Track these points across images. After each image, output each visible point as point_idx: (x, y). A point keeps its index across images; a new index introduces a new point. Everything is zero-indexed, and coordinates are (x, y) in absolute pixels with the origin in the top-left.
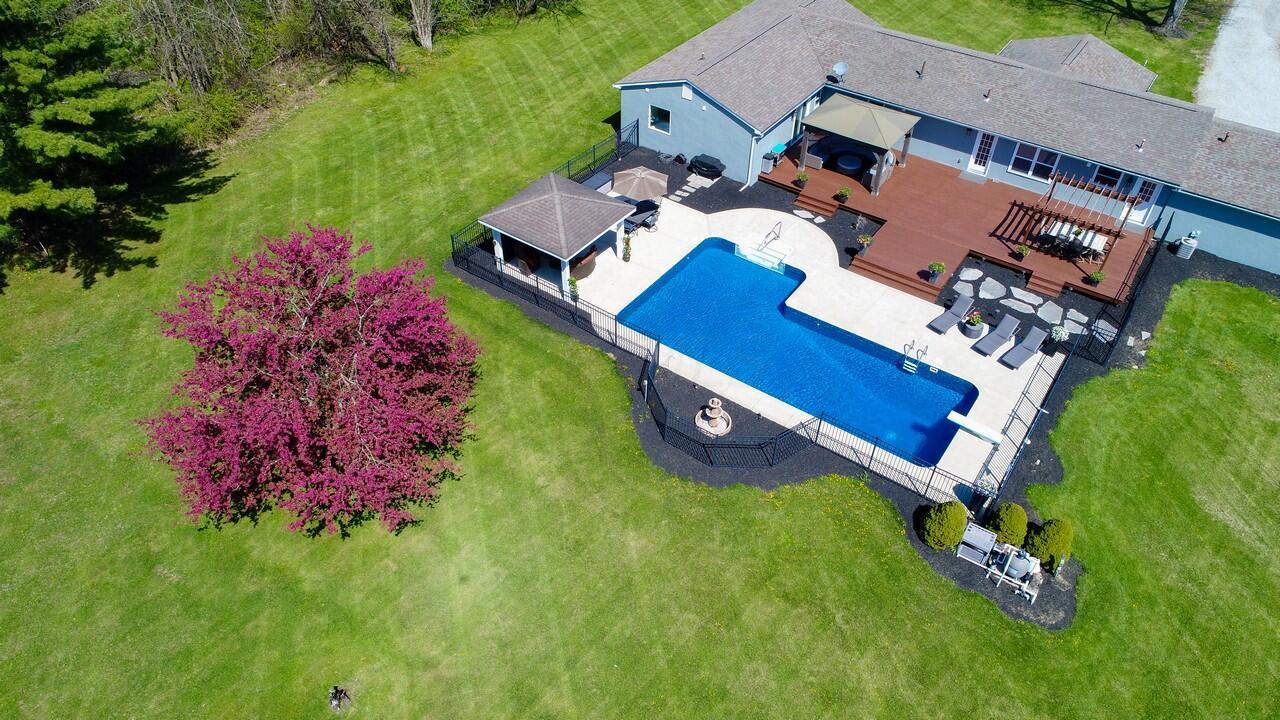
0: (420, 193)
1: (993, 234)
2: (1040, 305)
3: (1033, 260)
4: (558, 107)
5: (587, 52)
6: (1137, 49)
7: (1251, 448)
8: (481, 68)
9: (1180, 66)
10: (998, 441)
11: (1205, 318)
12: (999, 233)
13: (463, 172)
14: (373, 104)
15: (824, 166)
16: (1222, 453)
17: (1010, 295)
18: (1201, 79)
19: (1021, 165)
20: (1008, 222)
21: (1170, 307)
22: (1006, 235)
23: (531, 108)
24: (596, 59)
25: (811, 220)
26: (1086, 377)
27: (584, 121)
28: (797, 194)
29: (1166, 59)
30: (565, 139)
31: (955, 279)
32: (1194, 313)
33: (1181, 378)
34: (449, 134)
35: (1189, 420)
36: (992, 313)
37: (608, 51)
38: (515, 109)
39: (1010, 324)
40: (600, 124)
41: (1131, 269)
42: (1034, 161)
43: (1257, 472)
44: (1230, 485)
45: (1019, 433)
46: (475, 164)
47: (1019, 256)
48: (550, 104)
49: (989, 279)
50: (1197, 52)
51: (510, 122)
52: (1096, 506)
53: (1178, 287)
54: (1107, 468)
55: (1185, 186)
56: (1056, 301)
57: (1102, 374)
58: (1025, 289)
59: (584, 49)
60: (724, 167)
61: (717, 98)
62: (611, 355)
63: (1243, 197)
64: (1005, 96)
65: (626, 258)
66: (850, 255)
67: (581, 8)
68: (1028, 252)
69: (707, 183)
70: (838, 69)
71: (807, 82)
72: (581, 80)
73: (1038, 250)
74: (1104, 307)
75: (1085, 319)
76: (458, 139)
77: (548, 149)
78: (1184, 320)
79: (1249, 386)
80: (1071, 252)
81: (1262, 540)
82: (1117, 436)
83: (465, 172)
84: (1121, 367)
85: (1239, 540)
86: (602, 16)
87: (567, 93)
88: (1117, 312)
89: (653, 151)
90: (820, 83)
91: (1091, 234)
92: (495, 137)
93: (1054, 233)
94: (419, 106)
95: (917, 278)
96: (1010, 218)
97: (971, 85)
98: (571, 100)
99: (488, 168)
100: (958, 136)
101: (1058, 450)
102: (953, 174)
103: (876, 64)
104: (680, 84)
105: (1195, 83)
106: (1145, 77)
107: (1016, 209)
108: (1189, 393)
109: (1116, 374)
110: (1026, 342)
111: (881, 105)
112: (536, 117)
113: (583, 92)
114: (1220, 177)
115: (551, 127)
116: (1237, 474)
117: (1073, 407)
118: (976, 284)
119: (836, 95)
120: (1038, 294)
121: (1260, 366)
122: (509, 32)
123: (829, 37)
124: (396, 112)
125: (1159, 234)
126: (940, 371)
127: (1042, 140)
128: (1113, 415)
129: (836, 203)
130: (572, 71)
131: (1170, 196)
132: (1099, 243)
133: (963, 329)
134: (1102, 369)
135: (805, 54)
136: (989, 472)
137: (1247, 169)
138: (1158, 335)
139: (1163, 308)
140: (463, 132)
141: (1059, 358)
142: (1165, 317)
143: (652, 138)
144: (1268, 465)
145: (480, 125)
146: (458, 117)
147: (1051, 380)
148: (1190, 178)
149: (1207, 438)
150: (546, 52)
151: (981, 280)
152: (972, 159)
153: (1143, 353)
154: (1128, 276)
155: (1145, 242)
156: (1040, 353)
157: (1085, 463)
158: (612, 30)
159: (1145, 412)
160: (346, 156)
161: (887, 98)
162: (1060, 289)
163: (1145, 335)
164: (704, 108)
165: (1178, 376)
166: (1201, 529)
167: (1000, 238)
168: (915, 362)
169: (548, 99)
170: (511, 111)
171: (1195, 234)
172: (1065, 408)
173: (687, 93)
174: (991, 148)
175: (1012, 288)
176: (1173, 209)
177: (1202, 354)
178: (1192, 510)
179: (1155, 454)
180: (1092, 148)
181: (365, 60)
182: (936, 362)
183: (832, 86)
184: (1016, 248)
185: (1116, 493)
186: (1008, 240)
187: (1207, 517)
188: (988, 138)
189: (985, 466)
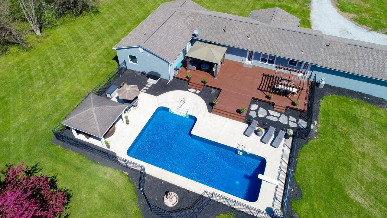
0: (40, 105)
1: (259, 89)
2: (280, 117)
3: (275, 98)
4: (94, 56)
5: (103, 29)
6: (289, 5)
7: (359, 165)
8: (62, 41)
9: (303, 10)
10: (278, 184)
11: (333, 111)
12: (261, 88)
13: (57, 91)
14: (18, 64)
15: (196, 69)
16: (350, 170)
17: (269, 114)
18: (311, 15)
19: (264, 60)
20: (263, 83)
21: (321, 109)
22: (263, 89)
23: (84, 57)
24: (107, 32)
25: (195, 93)
26: (301, 146)
27: (105, 60)
28: (189, 82)
29: (299, 8)
30: (98, 70)
31: (249, 110)
32: (329, 110)
33: (331, 139)
34: (51, 74)
35: (337, 157)
36: (265, 123)
37: (111, 28)
38: (77, 58)
39: (272, 129)
40: (111, 61)
41: (306, 97)
42: (268, 59)
43: (363, 175)
44: (356, 184)
45: (283, 177)
46: (62, 86)
48: (91, 54)
49: (261, 108)
50: (307, 4)
51: (75, 65)
52: (316, 206)
53: (321, 100)
54: (316, 186)
55: (319, 64)
56: (285, 114)
57: (306, 143)
58: (273, 110)
59: (102, 28)
60: (160, 75)
61: (153, 51)
62: (126, 173)
63: (338, 66)
64: (255, 36)
65: (127, 123)
66: (211, 106)
67: (99, 10)
68: (272, 96)
69: (155, 82)
70: (196, 32)
71: (185, 38)
72: (102, 42)
73: (275, 93)
74: (300, 114)
75: (295, 120)
76: (54, 76)
77: (91, 75)
78: (326, 113)
79: (352, 138)
80: (286, 93)
81: (371, 207)
82: (316, 171)
83: (58, 91)
84: (311, 139)
85: (365, 209)
86: (108, 12)
87: (97, 48)
88: (305, 115)
89: (133, 70)
90: (190, 37)
91: (291, 88)
92: (70, 73)
93: (279, 88)
94: (38, 62)
95: (236, 113)
96: (263, 81)
97: (242, 33)
98: (99, 51)
99: (68, 88)
100: (242, 52)
101: (298, 182)
102: (241, 65)
103: (209, 28)
104: (138, 47)
105: (309, 17)
106: (297, 21)
107: (264, 76)
108: (335, 145)
109: (310, 142)
110: (278, 136)
111: (212, 44)
112: (86, 61)
113: (103, 47)
114: (329, 59)
115: (91, 65)
116: (357, 179)
117: (299, 160)
118: (257, 111)
119: (197, 42)
120: (278, 112)
121: (353, 129)
122: (72, 23)
123: (191, 18)
124: (28, 66)
125: (312, 79)
127: (270, 52)
128: (313, 161)
129: (203, 84)
130: (98, 38)
131: (314, 68)
132: (295, 90)
133: (256, 132)
134: (305, 141)
135: (183, 26)
136: (276, 199)
137: (337, 55)
138: (319, 122)
139: (319, 110)
140: (56, 72)
141: (291, 139)
142: (320, 114)
143: (131, 65)
144: (365, 172)
145: (63, 68)
146: (54, 65)
147: (290, 150)
148: (320, 61)
149: (345, 165)
150: (87, 31)
151: (258, 109)
152: (247, 59)
153: (316, 131)
154: (306, 99)
155: (308, 84)
156: (284, 138)
157: (308, 186)
158: (112, 18)
159: (322, 157)
160: (6, 91)
161: (215, 41)
162: (285, 109)
163: (316, 123)
164: (149, 55)
165: (329, 139)
166: (352, 207)
167: (261, 90)
168: (242, 151)
169: (90, 52)
170: (76, 60)
171: (324, 79)
172: (297, 162)
173: (141, 50)
174: (252, 55)
175: (269, 110)
176: (315, 72)
177: (335, 127)
178: (346, 198)
179: (330, 176)
180: (287, 53)
181: (13, 43)
182: (249, 151)
183: (195, 38)
184: (268, 94)
185: (321, 198)
186: (264, 91)
187: (352, 200)
188: (251, 53)
189: (275, 196)
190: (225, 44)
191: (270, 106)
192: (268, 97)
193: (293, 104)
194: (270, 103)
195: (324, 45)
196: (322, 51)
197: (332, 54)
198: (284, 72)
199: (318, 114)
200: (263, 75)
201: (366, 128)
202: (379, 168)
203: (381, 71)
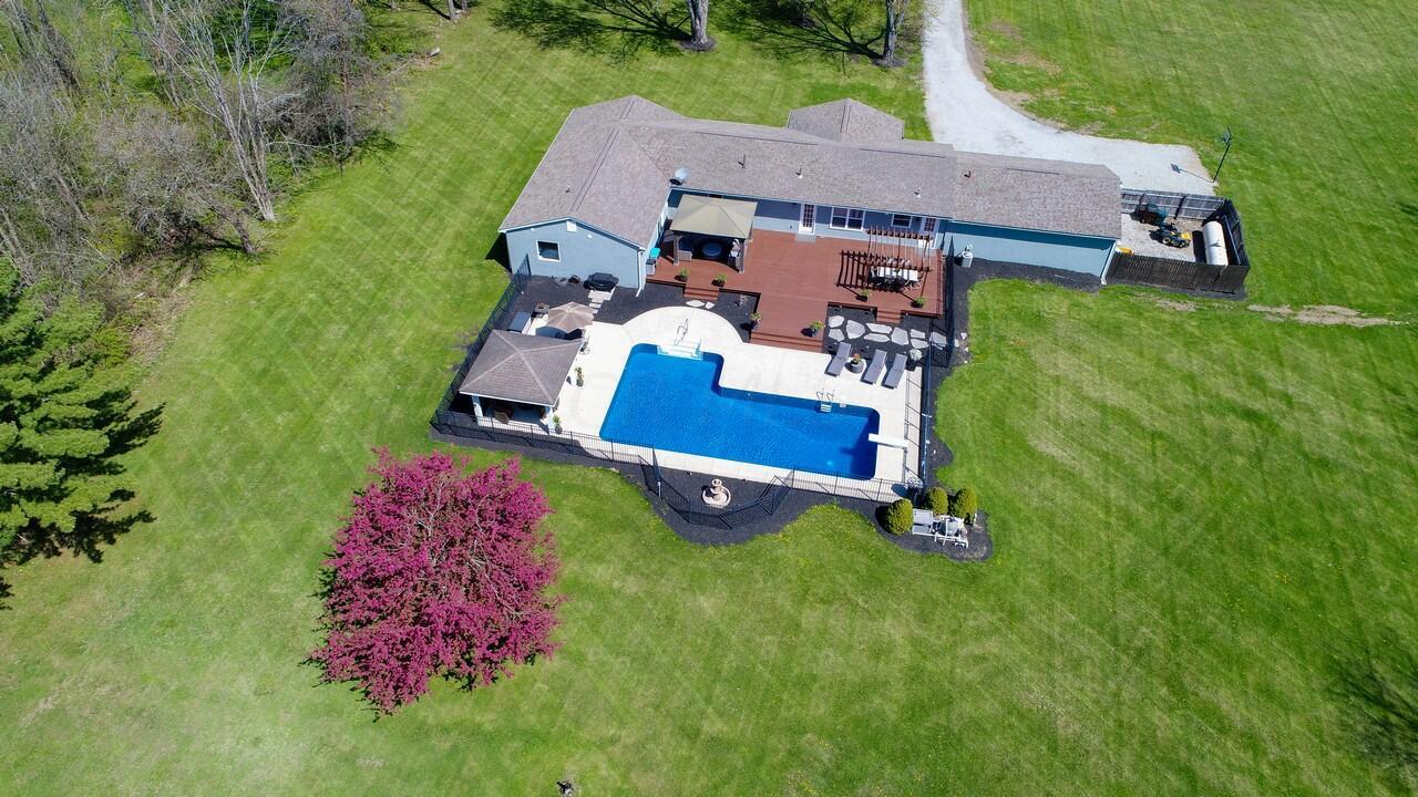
0: (362, 374)
1: (838, 284)
2: (891, 333)
3: (875, 298)
4: (437, 256)
5: (429, 188)
6: (873, 84)
7: (1050, 398)
8: (336, 229)
9: (908, 94)
10: (904, 446)
11: (995, 311)
12: (842, 282)
13: (389, 342)
14: (253, 293)
15: (693, 257)
16: (1035, 408)
17: (868, 331)
18: (926, 103)
19: (839, 222)
20: (844, 271)
21: (971, 309)
22: (848, 283)
23: (413, 261)
24: (442, 193)
25: (703, 308)
26: (939, 380)
27: (468, 262)
28: (684, 288)
29: (896, 90)
30: (463, 285)
31: (828, 329)
32: (987, 309)
33: (996, 361)
34: (351, 307)
35: (1010, 390)
36: (864, 349)
37: (447, 183)
38: (397, 265)
39: (881, 355)
40: (485, 262)
41: (939, 287)
42: (848, 218)
43: (1058, 414)
44: (1047, 427)
45: (915, 434)
46: (395, 331)
47: (864, 298)
48: (428, 253)
49: (849, 321)
50: (914, 78)
51: (401, 280)
52: (979, 470)
53: (970, 291)
54: (975, 441)
55: (955, 217)
56: (899, 327)
57: (949, 374)
58: (876, 323)
59: (424, 186)
60: (617, 280)
61: (600, 226)
62: (614, 469)
63: (993, 217)
64: (812, 171)
65: (580, 383)
66: (747, 330)
67: (394, 139)
68: (870, 293)
69: (607, 296)
70: (680, 175)
72: (441, 220)
73: (874, 289)
74: (930, 323)
75: (923, 335)
76: (364, 310)
77: (451, 299)
78: (982, 316)
79: (1036, 354)
80: (897, 285)
81: (1074, 459)
82: (973, 417)
83: (391, 342)
84: (958, 365)
85: (1063, 464)
86: (419, 143)
87: (437, 237)
88: (941, 323)
89: (546, 277)
90: (667, 189)
91: (906, 271)
92: (397, 299)
93: (882, 275)
94: (301, 284)
95: (803, 336)
96: (845, 266)
97: (784, 166)
98: (445, 244)
99: (410, 333)
100: (787, 210)
101: (943, 439)
102: (790, 238)
103: (705, 161)
104: (564, 221)
105: (924, 108)
106: (897, 126)
107: (845, 257)
108: (1004, 371)
109: (957, 371)
110: (895, 366)
111: (720, 197)
112: (423, 269)
113: (450, 231)
114: (975, 205)
115: (442, 276)
116: (1048, 420)
117: (940, 404)
118: (843, 328)
119: (685, 197)
120: (886, 324)
121: (1038, 337)
122: (338, 181)
123: (659, 144)
124: (281, 296)
125: (946, 252)
126: (847, 406)
127: (850, 202)
128: (966, 403)
129: (717, 288)
130: (427, 213)
131: (947, 226)
132: (914, 276)
133: (850, 367)
134: (948, 370)
135: (645, 164)
136: (908, 470)
137: (989, 195)
138: (971, 333)
139: (967, 311)
140: (363, 302)
141: (919, 370)
142: (971, 318)
143: (542, 266)
144: (1062, 407)
145: (375, 291)
146: (348, 287)
147: (920, 390)
148: (956, 210)
149: (1024, 401)
150: (389, 196)
151: (845, 323)
152: (801, 224)
153: (967, 349)
154: (939, 292)
155: (939, 261)
156: (906, 371)
157: (962, 442)
158: (437, 158)
159: (983, 394)
160: (263, 357)
161: (725, 190)
162: (899, 316)
163: (964, 335)
164: (590, 236)
165: (993, 360)
166: (1040, 463)
167: (844, 286)
168: (829, 403)
169: (422, 247)
170: (396, 268)
171: (971, 248)
172: (936, 407)
173: (572, 227)
174: (811, 214)
175: (867, 324)
176: (951, 234)
177: (1002, 338)
178: (1031, 452)
179: (999, 423)
180: (887, 201)
181: (211, 248)
182: (843, 400)
183: (679, 188)
184: (859, 291)
185: (986, 457)
186: (851, 286)
187: (1041, 453)
188: (809, 208)
189: (904, 466)
190: (750, 194)
191: (867, 314)
192: (859, 298)
193: (915, 304)
194: (866, 309)
195: (959, 175)
196: (958, 188)
197: (977, 194)
198: (886, 242)
199: (967, 319)
200: (843, 254)
201: (1061, 333)
202: (1086, 398)
203: (1077, 216)
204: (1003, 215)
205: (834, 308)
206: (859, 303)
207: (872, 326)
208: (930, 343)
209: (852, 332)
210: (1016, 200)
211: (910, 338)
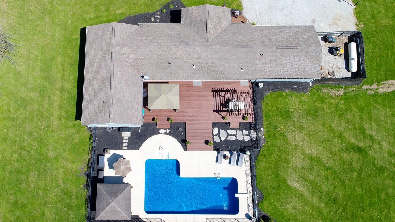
1: (214, 111)
2: (236, 134)
11: (272, 112)
17: (228, 134)
21: (263, 112)
25: (166, 133)
27: (70, 124)
28: (156, 124)
31: (213, 136)
32: (269, 111)
33: (274, 141)
44: (293, 173)
45: (250, 188)
49: (221, 130)
53: (262, 102)
56: (239, 130)
57: (259, 153)
58: (231, 129)
63: (272, 75)
64: (199, 63)
66: (184, 144)
69: (129, 134)
71: (138, 86)
75: (248, 133)
78: (268, 116)
79: (288, 134)
84: (261, 147)
89: (103, 127)
90: (141, 81)
95: (205, 144)
96: (215, 99)
97: (187, 62)
107: (214, 93)
109: (261, 150)
116: (293, 169)
118: (218, 134)
120: (234, 129)
121: (288, 124)
129: (169, 123)
138: (265, 127)
139: (262, 114)
142: (264, 118)
151: (219, 132)
153: (263, 137)
162: (238, 125)
163: (262, 129)
167: (216, 111)
168: (220, 178)
175: (227, 130)
177: (275, 127)
182: (224, 175)
184: (222, 114)
186: (219, 111)
190: (176, 80)
191: (227, 126)
192: (223, 118)
193: (244, 118)
194: (226, 124)
195: (258, 55)
197: (266, 63)
199: (262, 119)
200: (213, 91)
202: (305, 155)
204: (276, 73)
205: (215, 125)
206: (223, 121)
207: (229, 131)
208: (251, 137)
209: (222, 136)
210: (281, 64)
211: (243, 135)
